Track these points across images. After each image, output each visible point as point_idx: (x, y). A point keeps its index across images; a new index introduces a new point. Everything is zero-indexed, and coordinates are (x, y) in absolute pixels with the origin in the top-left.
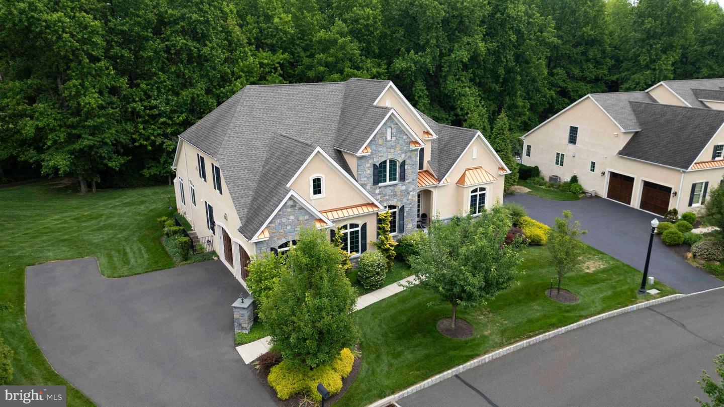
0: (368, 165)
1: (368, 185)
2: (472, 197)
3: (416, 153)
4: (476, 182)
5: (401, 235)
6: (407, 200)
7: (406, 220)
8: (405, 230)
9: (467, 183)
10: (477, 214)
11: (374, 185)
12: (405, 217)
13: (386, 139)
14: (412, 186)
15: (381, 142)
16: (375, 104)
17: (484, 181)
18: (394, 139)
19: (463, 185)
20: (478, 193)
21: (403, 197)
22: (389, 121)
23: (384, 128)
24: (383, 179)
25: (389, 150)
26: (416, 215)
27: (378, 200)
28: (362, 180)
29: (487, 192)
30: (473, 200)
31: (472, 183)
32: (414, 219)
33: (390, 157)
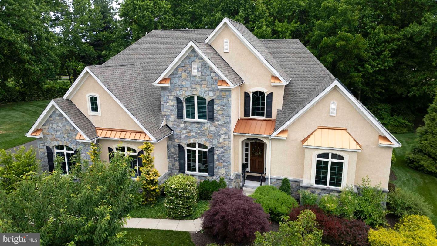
0: (172, 97)
1: (172, 117)
2: (318, 162)
3: (227, 93)
4: (325, 145)
5: (211, 178)
6: (218, 142)
7: (216, 164)
8: (215, 173)
9: (310, 142)
10: (328, 186)
11: (178, 118)
12: (215, 160)
13: (190, 74)
14: (224, 129)
15: (184, 75)
16: (207, 41)
17: (339, 146)
18: (199, 74)
19: (303, 144)
20: (330, 160)
21: (212, 138)
22: (193, 55)
23: (187, 62)
24: (191, 115)
25: (194, 86)
26: (230, 162)
27: (183, 134)
28: (165, 111)
29: (345, 162)
30: (321, 167)
31: (318, 144)
32: (227, 165)
33: (196, 92)
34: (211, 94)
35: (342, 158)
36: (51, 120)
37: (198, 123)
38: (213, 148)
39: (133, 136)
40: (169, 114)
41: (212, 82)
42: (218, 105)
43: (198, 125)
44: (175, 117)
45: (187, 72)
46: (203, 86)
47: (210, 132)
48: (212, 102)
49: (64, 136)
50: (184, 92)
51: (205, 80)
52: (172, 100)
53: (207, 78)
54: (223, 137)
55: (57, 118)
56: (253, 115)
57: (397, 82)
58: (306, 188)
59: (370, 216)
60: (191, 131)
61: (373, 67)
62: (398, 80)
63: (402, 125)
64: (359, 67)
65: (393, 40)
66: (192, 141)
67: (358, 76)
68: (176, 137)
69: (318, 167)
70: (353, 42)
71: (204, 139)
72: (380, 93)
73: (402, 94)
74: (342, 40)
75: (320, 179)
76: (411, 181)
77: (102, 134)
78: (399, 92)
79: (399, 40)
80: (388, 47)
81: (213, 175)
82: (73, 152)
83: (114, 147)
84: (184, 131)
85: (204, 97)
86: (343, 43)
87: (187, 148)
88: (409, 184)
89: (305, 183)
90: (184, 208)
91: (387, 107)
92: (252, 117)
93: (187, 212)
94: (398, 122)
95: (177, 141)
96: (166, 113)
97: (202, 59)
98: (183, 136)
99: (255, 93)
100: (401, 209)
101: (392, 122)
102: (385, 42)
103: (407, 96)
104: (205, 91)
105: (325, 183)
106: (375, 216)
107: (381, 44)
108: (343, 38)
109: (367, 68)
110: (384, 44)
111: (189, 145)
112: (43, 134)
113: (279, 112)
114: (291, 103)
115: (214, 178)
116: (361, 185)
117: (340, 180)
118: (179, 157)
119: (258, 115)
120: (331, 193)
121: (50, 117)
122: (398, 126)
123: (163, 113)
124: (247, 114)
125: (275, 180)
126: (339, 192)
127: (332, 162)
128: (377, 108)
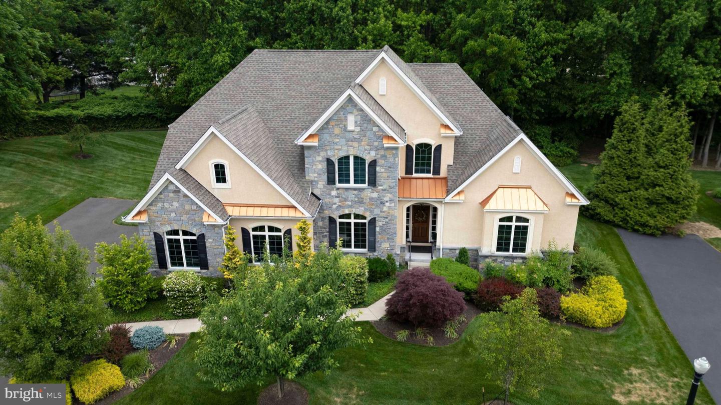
0: (320, 158)
1: (320, 183)
2: (501, 227)
3: (394, 152)
4: (509, 207)
5: (371, 254)
6: (381, 212)
7: (379, 237)
8: (377, 249)
9: (491, 205)
10: (511, 253)
11: (328, 184)
12: (377, 233)
13: (345, 128)
14: (389, 195)
15: (337, 131)
16: (358, 81)
17: (524, 207)
18: (358, 129)
19: (484, 207)
20: (514, 224)
21: (373, 207)
22: (350, 105)
23: (342, 113)
24: (345, 179)
25: (350, 143)
26: (395, 234)
27: (335, 204)
28: (311, 175)
29: (531, 226)
30: (504, 231)
31: (501, 207)
32: (391, 238)
34: (373, 153)
35: (527, 220)
36: (161, 198)
37: (355, 189)
38: (375, 218)
39: (278, 213)
40: (316, 179)
41: (375, 139)
42: (381, 166)
43: (356, 192)
44: (324, 183)
45: (341, 126)
46: (363, 143)
47: (371, 199)
48: (373, 164)
49: (182, 218)
50: (336, 151)
51: (365, 136)
52: (320, 161)
53: (368, 133)
54: (387, 204)
55: (171, 195)
56: (417, 172)
57: (560, 97)
58: (486, 257)
59: (558, 281)
60: (346, 200)
61: (531, 79)
62: (560, 94)
63: (566, 155)
64: (515, 80)
65: (557, 41)
66: (347, 212)
67: (512, 93)
68: (325, 208)
69: (500, 232)
70: (508, 47)
71: (363, 209)
72: (538, 113)
73: (566, 113)
74: (494, 45)
75: (502, 245)
77: (232, 211)
78: (562, 111)
79: (564, 41)
80: (551, 52)
81: (375, 251)
82: (194, 238)
83: (249, 227)
84: (336, 200)
85: (364, 157)
86: (496, 49)
87: (339, 220)
89: (485, 251)
90: (357, 294)
91: (547, 130)
92: (415, 175)
93: (361, 299)
94: (561, 151)
95: (327, 213)
96: (312, 179)
97: (362, 110)
98: (334, 206)
99: (420, 146)
100: (588, 271)
101: (553, 151)
102: (547, 43)
103: (572, 116)
104: (365, 150)
105: (508, 250)
106: (563, 282)
107: (542, 48)
108: (495, 42)
109: (525, 82)
110: (546, 47)
111: (341, 217)
112: (149, 216)
113: (450, 168)
114: (462, 156)
115: (376, 254)
116: (546, 248)
117: (524, 245)
118: (329, 232)
119: (423, 172)
120: (515, 261)
121: (161, 193)
122: (560, 157)
123: (307, 178)
124: (408, 171)
125: (448, 251)
126: (524, 258)
127: (516, 226)
128: (535, 133)
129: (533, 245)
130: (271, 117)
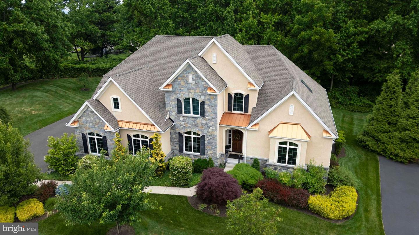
0: (174, 98)
1: (173, 112)
2: (280, 147)
3: (215, 97)
4: (284, 136)
5: (203, 157)
6: (208, 132)
7: (206, 147)
8: (205, 154)
9: (274, 134)
10: (286, 164)
11: (178, 113)
12: (205, 144)
13: (187, 82)
14: (212, 122)
15: (182, 83)
16: (199, 55)
17: (294, 137)
18: (194, 83)
19: (269, 135)
20: (288, 146)
21: (203, 129)
22: (189, 69)
23: (185, 73)
24: (187, 111)
25: (190, 90)
26: (216, 146)
27: (182, 125)
28: (168, 108)
29: (299, 148)
30: (282, 151)
31: (279, 135)
32: (214, 148)
33: (191, 96)
34: (203, 97)
35: (296, 145)
36: (85, 115)
37: (193, 118)
38: (204, 135)
39: (145, 128)
40: (171, 110)
41: (203, 89)
42: (208, 105)
44: (176, 113)
45: (184, 80)
46: (197, 91)
47: (202, 124)
48: (203, 103)
49: (95, 127)
50: (182, 95)
51: (198, 87)
52: (173, 100)
53: (200, 86)
54: (211, 128)
55: (90, 113)
56: (234, 110)
57: (365, 68)
58: (271, 165)
59: (313, 186)
60: (188, 123)
61: (343, 56)
62: (365, 66)
63: (366, 105)
64: (332, 56)
65: (362, 33)
66: (188, 130)
67: (329, 65)
68: (176, 127)
69: (279, 151)
70: (326, 36)
71: (197, 129)
72: (349, 78)
73: (368, 78)
74: (317, 34)
75: (281, 159)
76: (357, 157)
77: (122, 125)
78: (366, 77)
79: (367, 33)
80: (357, 40)
81: (204, 155)
82: (101, 138)
83: (132, 134)
84: (183, 123)
85: (198, 99)
86: (318, 37)
87: (184, 135)
88: (354, 160)
89: (270, 162)
90: (183, 180)
91: (355, 89)
92: (233, 112)
93: (185, 183)
94: (364, 103)
95: (178, 130)
96: (169, 110)
97: (196, 72)
98: (182, 127)
99: (236, 94)
100: (337, 181)
101: (358, 102)
102: (355, 34)
103: (372, 81)
104: (198, 95)
105: (285, 163)
106: (317, 186)
107: (351, 37)
108: (318, 33)
109: (338, 58)
110: (353, 37)
111: (186, 133)
112: (79, 124)
113: (254, 109)
114: (263, 102)
115: (205, 157)
116: (309, 164)
117: (295, 160)
118: (179, 141)
119: (238, 110)
120: (289, 170)
121: (85, 112)
122: (362, 106)
123: (167, 109)
124: (230, 109)
125: (249, 159)
126: (293, 168)
127: (289, 148)
128: (347, 90)
129: (301, 161)
130: (156, 73)
